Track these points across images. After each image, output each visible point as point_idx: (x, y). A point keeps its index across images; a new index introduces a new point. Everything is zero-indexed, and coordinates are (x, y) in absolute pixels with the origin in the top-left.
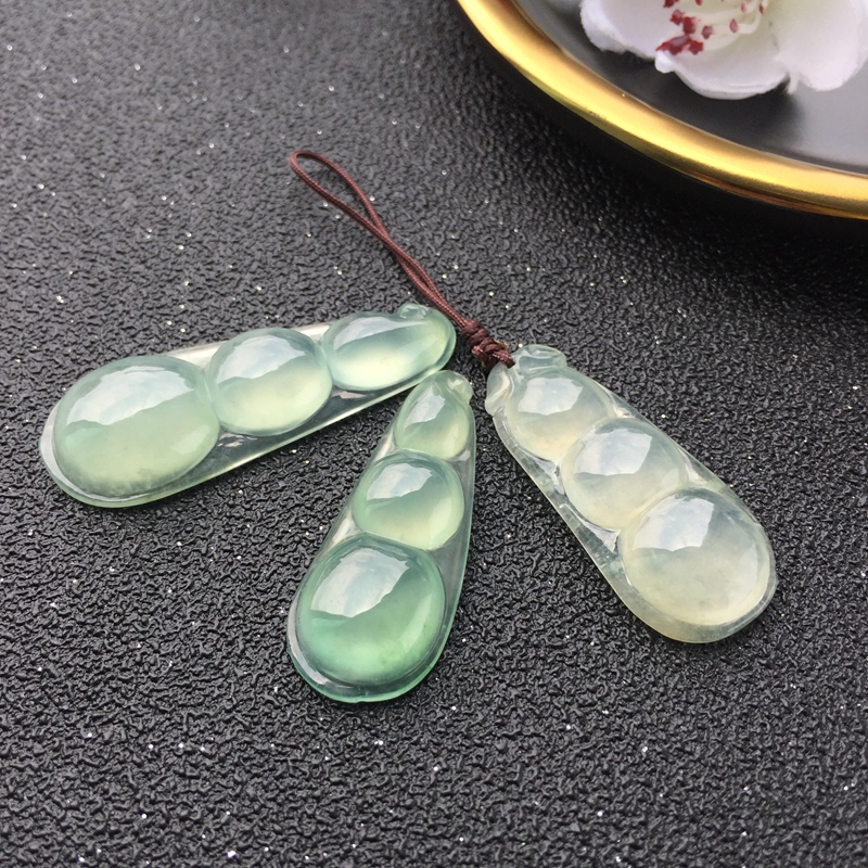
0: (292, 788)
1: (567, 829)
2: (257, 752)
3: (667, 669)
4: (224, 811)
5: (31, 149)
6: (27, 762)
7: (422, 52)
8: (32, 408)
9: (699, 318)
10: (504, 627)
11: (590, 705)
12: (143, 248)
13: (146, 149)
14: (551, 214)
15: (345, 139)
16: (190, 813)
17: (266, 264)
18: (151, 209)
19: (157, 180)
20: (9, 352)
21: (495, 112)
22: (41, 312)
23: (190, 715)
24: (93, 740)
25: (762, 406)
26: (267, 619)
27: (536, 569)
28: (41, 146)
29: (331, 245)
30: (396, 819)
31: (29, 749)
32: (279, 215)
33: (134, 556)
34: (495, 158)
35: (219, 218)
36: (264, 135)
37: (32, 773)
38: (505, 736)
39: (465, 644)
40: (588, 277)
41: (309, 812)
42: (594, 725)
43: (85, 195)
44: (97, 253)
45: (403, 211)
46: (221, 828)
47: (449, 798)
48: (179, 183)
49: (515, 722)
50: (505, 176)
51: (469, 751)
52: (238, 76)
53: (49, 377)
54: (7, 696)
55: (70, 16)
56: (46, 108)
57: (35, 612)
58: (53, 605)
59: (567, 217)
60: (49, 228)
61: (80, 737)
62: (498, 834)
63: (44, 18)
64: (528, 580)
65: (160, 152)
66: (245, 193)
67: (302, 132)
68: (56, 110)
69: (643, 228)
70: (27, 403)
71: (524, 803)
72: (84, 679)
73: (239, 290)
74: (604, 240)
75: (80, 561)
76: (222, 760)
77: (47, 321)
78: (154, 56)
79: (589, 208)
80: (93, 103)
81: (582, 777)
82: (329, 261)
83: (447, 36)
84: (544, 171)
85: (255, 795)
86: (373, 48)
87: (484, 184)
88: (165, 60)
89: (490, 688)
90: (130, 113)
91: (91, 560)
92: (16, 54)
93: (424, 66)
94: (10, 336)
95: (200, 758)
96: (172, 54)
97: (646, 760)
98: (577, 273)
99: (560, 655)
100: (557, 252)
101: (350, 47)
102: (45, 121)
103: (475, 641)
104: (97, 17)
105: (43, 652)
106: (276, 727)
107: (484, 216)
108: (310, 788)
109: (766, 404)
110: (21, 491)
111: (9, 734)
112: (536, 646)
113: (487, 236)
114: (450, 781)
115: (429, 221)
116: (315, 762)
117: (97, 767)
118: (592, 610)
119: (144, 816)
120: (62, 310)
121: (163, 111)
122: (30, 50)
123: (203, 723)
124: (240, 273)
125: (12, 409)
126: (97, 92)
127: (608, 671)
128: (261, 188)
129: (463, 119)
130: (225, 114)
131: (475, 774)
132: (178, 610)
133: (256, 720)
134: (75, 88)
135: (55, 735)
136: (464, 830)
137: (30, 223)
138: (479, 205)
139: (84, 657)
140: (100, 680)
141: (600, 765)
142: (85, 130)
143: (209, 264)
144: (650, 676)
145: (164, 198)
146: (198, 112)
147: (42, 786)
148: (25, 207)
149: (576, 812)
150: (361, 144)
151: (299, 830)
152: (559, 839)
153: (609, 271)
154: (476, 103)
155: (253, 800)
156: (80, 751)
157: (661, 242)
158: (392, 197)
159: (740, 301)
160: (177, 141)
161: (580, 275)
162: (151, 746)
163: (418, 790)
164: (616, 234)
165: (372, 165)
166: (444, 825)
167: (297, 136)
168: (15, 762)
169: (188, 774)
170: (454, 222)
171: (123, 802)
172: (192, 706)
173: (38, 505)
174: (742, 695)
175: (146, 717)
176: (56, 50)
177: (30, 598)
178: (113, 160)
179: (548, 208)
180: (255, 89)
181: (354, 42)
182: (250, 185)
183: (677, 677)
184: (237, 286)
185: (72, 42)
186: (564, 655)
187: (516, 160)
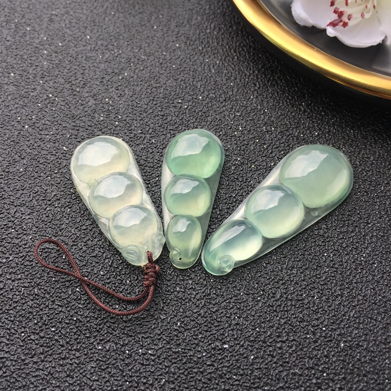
0: (190, 368)
1: (311, 382)
2: (174, 352)
3: (349, 308)
4: (162, 379)
5: (44, 78)
6: (73, 361)
7: (216, 26)
8: (59, 200)
9: (350, 150)
10: (276, 292)
11: (317, 326)
12: (100, 124)
13: (96, 76)
14: (281, 102)
15: (186, 69)
16: (147, 381)
17: (156, 129)
18: (101, 105)
19: (103, 92)
20: (45, 174)
21: (252, 54)
22: (57, 155)
23: (143, 337)
24: (101, 350)
25: (380, 189)
26: (172, 293)
27: (287, 265)
28: (48, 76)
29: (184, 120)
30: (237, 380)
31: (74, 355)
32: (159, 106)
33: (111, 266)
34: (254, 76)
35: (132, 109)
36: (149, 68)
37: (76, 365)
38: (281, 341)
39: (260, 300)
40: (300, 132)
41: (199, 378)
42: (319, 335)
43: (71, 99)
44: (79, 126)
45: (215, 103)
46: (161, 387)
47: (259, 370)
48: (113, 92)
49: (284, 335)
50: (259, 84)
51: (266, 349)
52: (135, 41)
53: (64, 185)
54: (62, 331)
55: (54, 12)
56: (48, 58)
57: (70, 293)
58: (77, 289)
59: (289, 103)
60: (56, 115)
61: (96, 349)
62: (281, 385)
63: (42, 14)
64: (284, 271)
65: (103, 78)
66: (143, 96)
67: (166, 66)
68: (53, 59)
69: (323, 107)
70: (55, 198)
71: (292, 371)
72: (95, 322)
73: (145, 142)
74: (306, 114)
75: (87, 269)
76: (159, 357)
77: (61, 159)
78: (95, 31)
79: (298, 99)
80: (70, 55)
81: (316, 359)
82: (184, 128)
83: (227, 17)
84: (276, 82)
85: (175, 371)
86: (194, 25)
87: (250, 89)
88: (100, 33)
89: (272, 320)
90: (87, 59)
91: (92, 268)
92: (31, 31)
93: (218, 33)
94: (45, 166)
95: (149, 356)
96: (104, 31)
97: (343, 350)
98: (295, 130)
99: (302, 304)
100: (285, 120)
101: (184, 24)
102: (49, 64)
103: (264, 299)
104: (67, 13)
105: (76, 311)
106: (180, 341)
107: (251, 104)
108: (198, 368)
109: (382, 188)
110: (57, 238)
111: (64, 348)
112: (291, 300)
113: (253, 114)
114: (258, 363)
115: (226, 107)
116: (199, 356)
117: (105, 362)
118: (314, 282)
119: (128, 383)
120: (66, 153)
121: (102, 58)
122: (38, 30)
123: (149, 340)
124: (144, 134)
125: (49, 200)
126: (71, 50)
127: (323, 310)
128: (150, 94)
129: (238, 58)
130: (131, 59)
131: (269, 359)
132: (132, 290)
133: (171, 338)
134: (61, 47)
135: (84, 348)
136: (266, 384)
137: (48, 113)
138: (249, 99)
139: (94, 313)
140: (102, 323)
141: (323, 353)
142: (67, 68)
143: (130, 130)
144: (342, 312)
145: (107, 100)
146: (118, 58)
147: (81, 371)
148: (44, 106)
149: (314, 374)
150: (193, 71)
151: (195, 387)
152: (308, 387)
153: (309, 129)
154: (243, 50)
155: (174, 374)
156: (96, 355)
157: (331, 114)
158: (209, 96)
159: (369, 141)
160: (110, 73)
161: (296, 131)
162: (127, 352)
163: (245, 367)
164: (311, 110)
165: (199, 81)
166: (258, 382)
167: (164, 68)
168: (68, 361)
169: (145, 363)
170: (238, 107)
171: (118, 377)
172: (143, 333)
173: (66, 244)
174: (383, 319)
175: (123, 339)
176: (50, 29)
177: (67, 287)
178: (82, 82)
179: (279, 99)
180: (143, 46)
181: (185, 23)
182: (145, 93)
183: (354, 311)
184: (144, 140)
185: (57, 26)
186: (303, 303)
187: (263, 77)
